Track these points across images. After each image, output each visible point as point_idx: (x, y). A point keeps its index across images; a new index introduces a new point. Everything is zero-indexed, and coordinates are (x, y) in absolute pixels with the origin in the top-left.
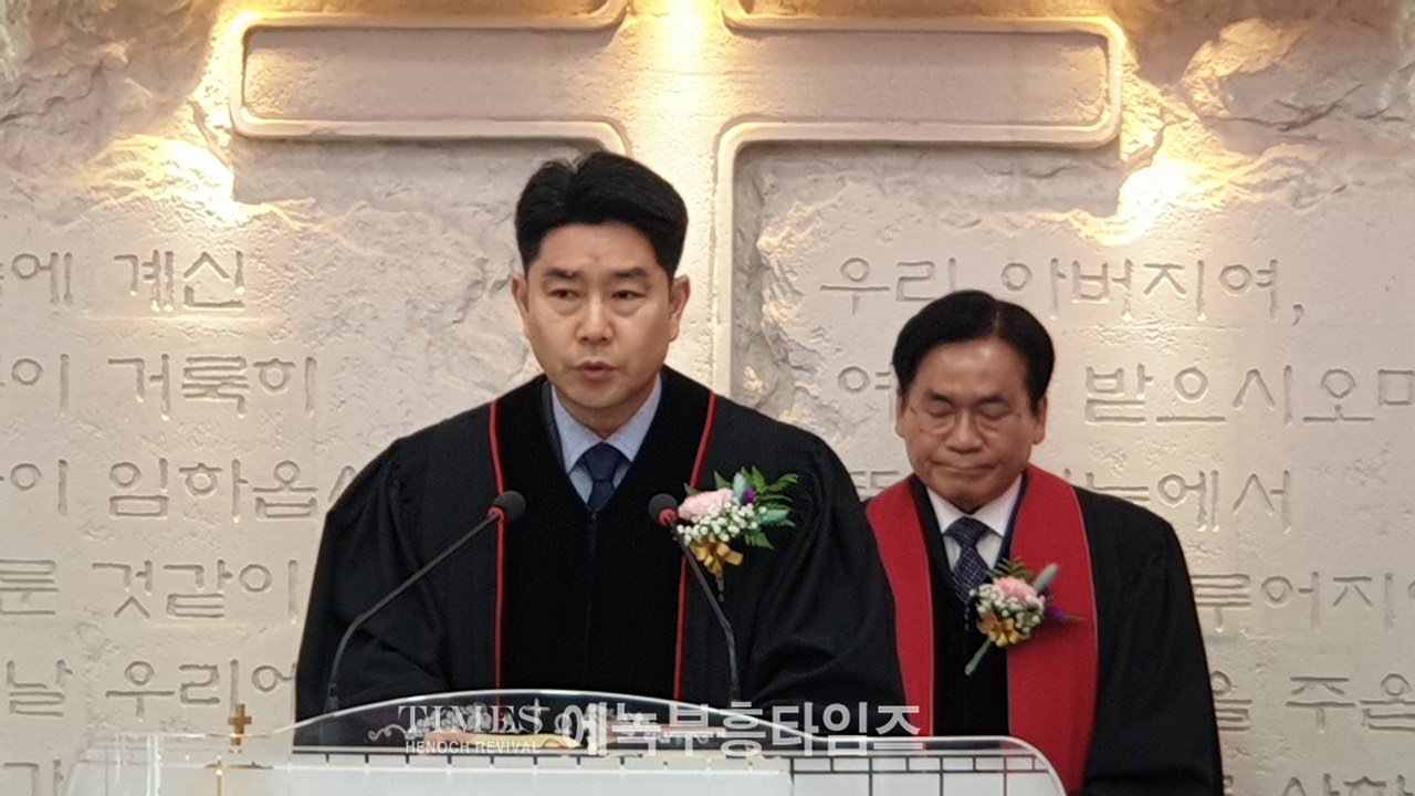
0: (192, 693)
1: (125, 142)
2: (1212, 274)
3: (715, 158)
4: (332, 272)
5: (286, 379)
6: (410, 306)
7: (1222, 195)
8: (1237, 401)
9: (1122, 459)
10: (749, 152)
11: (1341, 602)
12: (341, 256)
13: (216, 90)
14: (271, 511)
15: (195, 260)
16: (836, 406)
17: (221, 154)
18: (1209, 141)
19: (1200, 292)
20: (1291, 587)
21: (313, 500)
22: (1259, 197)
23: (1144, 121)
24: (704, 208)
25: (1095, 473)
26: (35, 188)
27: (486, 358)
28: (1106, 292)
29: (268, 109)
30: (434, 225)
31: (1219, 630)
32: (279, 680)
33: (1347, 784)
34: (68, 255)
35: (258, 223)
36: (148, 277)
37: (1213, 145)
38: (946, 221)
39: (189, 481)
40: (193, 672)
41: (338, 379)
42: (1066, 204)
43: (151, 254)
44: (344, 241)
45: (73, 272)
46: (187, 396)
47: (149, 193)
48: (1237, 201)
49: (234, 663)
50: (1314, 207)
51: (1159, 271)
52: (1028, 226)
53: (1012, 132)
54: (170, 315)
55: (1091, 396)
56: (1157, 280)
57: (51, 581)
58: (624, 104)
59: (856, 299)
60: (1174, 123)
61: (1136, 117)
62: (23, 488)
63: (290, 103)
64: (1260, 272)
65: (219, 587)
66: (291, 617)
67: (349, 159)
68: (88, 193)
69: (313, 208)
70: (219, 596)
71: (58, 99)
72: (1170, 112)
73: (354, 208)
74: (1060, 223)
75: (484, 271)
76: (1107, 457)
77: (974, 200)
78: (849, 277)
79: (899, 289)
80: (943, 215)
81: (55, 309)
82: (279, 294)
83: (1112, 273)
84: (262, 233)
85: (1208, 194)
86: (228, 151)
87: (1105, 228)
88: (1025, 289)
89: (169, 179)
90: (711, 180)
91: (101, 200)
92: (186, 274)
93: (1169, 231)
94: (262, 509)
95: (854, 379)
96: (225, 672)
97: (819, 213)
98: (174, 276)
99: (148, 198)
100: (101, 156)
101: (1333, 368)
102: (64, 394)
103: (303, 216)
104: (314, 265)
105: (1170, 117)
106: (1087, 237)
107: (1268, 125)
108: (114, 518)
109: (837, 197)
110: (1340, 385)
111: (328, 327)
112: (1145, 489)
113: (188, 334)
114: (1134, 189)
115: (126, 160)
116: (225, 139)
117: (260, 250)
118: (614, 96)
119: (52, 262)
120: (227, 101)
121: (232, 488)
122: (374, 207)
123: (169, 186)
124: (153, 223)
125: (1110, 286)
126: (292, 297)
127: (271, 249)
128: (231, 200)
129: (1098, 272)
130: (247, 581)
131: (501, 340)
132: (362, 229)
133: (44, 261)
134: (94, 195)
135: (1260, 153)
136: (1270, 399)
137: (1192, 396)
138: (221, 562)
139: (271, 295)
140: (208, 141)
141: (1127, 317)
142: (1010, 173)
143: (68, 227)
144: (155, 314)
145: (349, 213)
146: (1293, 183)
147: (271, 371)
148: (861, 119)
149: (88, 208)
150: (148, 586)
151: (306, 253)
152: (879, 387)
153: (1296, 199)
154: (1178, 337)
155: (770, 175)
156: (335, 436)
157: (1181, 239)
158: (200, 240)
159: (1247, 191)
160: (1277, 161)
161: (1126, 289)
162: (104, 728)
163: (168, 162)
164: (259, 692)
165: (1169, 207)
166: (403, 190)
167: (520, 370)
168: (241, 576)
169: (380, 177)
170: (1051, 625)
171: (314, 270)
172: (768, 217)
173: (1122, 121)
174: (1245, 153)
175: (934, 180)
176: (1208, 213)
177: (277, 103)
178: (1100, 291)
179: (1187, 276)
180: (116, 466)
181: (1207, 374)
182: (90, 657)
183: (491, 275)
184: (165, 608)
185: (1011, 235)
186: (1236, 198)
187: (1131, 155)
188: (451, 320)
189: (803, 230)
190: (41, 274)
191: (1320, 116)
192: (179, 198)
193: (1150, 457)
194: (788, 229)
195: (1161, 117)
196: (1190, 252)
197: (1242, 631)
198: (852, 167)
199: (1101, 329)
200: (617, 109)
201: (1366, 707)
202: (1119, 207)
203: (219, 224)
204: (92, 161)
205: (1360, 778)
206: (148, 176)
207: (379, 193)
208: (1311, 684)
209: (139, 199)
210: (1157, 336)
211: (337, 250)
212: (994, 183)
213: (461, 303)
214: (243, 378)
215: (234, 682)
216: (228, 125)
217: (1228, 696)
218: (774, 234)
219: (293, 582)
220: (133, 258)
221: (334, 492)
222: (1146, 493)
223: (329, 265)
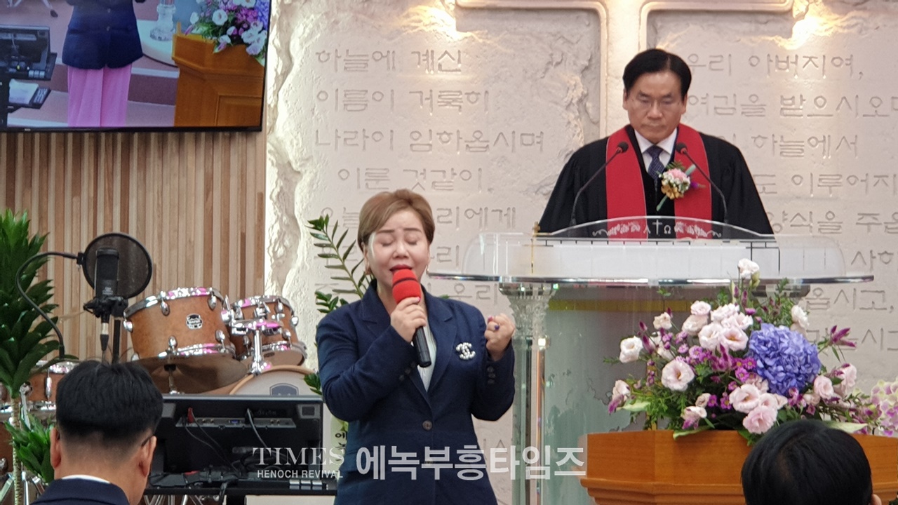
0: (442, 220)
1: (414, 8)
2: (828, 60)
3: (640, 15)
4: (495, 58)
5: (477, 99)
6: (524, 72)
7: (832, 30)
8: (838, 109)
9: (794, 130)
10: (653, 14)
11: (877, 185)
12: (498, 52)
14: (472, 149)
15: (443, 53)
17: (451, 13)
18: (826, 9)
19: (824, 68)
20: (858, 179)
21: (488, 146)
22: (846, 31)
23: (802, 2)
24: (635, 34)
25: (783, 136)
26: (380, 26)
27: (553, 91)
28: (788, 67)
30: (533, 41)
31: (831, 196)
32: (475, 214)
33: (879, 254)
34: (394, 52)
35: (466, 40)
36: (424, 60)
37: (827, 11)
38: (727, 40)
39: (440, 138)
40: (442, 212)
41: (496, 100)
42: (773, 34)
43: (426, 51)
44: (499, 47)
45: (395, 58)
46: (440, 106)
47: (424, 28)
48: (838, 33)
49: (458, 208)
50: (867, 35)
51: (808, 59)
52: (758, 42)
53: (753, 6)
54: (433, 75)
55: (782, 106)
56: (807, 63)
57: (387, 177)
60: (813, 3)
61: (799, 1)
62: (376, 141)
64: (847, 59)
65: (452, 178)
66: (479, 190)
67: (499, 15)
68: (401, 28)
69: (487, 34)
70: (450, 182)
73: (503, 34)
74: (771, 41)
75: (552, 58)
76: (788, 130)
77: (737, 32)
79: (710, 66)
80: (726, 38)
81: (389, 72)
82: (475, 67)
83: (790, 60)
84: (468, 43)
85: (826, 30)
86: (454, 12)
87: (787, 43)
88: (757, 66)
89: (431, 23)
90: (638, 23)
91: (406, 31)
92: (439, 59)
93: (812, 44)
94: (468, 149)
96: (454, 211)
97: (679, 37)
98: (434, 60)
99: (424, 30)
100: (405, 14)
101: (874, 96)
102: (392, 106)
103: (483, 37)
104: (488, 56)
105: (811, 1)
106: (781, 46)
107: (848, 4)
108: (411, 152)
109: (686, 31)
110: (876, 102)
111: (493, 79)
112: (803, 142)
113: (440, 82)
114: (798, 28)
115: (415, 16)
116: (452, 8)
117: (467, 50)
119: (387, 54)
121: (456, 141)
122: (510, 34)
123: (432, 26)
124: (426, 40)
125: (790, 65)
126: (479, 68)
127: (471, 50)
128: (455, 31)
129: (785, 59)
130: (463, 176)
132: (505, 42)
133: (384, 54)
134: (403, 29)
135: (846, 14)
136: (850, 108)
137: (821, 107)
138: (452, 169)
139: (471, 67)
140: (445, 8)
141: (796, 77)
142: (751, 22)
143: (393, 41)
144: (427, 74)
145: (501, 36)
146: (859, 26)
147: (471, 96)
149: (401, 33)
150: (425, 178)
151: (485, 51)
152: (701, 103)
153: (860, 32)
154: (815, 84)
155: (660, 23)
156: (496, 121)
157: (817, 47)
158: (444, 46)
159: (842, 29)
160: (853, 17)
161: (795, 66)
163: (431, 16)
164: (467, 219)
165: (812, 35)
167: (566, 96)
168: (460, 174)
169: (512, 23)
171: (488, 58)
172: (660, 38)
173: (794, 2)
174: (840, 14)
175: (722, 24)
176: (826, 37)
178: (786, 67)
179: (819, 61)
180: (412, 133)
181: (826, 98)
183: (555, 60)
184: (431, 187)
185: (752, 45)
186: (837, 31)
187: (796, 15)
188: (540, 77)
189: (673, 43)
190: (383, 59)
191: (868, 0)
192: (436, 30)
193: (805, 130)
194: (667, 42)
195: (808, 0)
196: (820, 52)
197: (839, 196)
198: (691, 20)
199: (786, 81)
201: (886, 225)
202: (793, 35)
203: (451, 40)
204: (401, 15)
205: (884, 251)
206: (424, 21)
207: (512, 29)
208: (865, 216)
209: (421, 30)
210: (808, 84)
211: (497, 50)
212: (744, 26)
213: (543, 70)
214: (461, 99)
215: (458, 215)
216: (454, 3)
217: (834, 220)
218: (662, 45)
219: (480, 177)
220: (419, 53)
221: (495, 143)
222: (803, 144)
223: (493, 56)
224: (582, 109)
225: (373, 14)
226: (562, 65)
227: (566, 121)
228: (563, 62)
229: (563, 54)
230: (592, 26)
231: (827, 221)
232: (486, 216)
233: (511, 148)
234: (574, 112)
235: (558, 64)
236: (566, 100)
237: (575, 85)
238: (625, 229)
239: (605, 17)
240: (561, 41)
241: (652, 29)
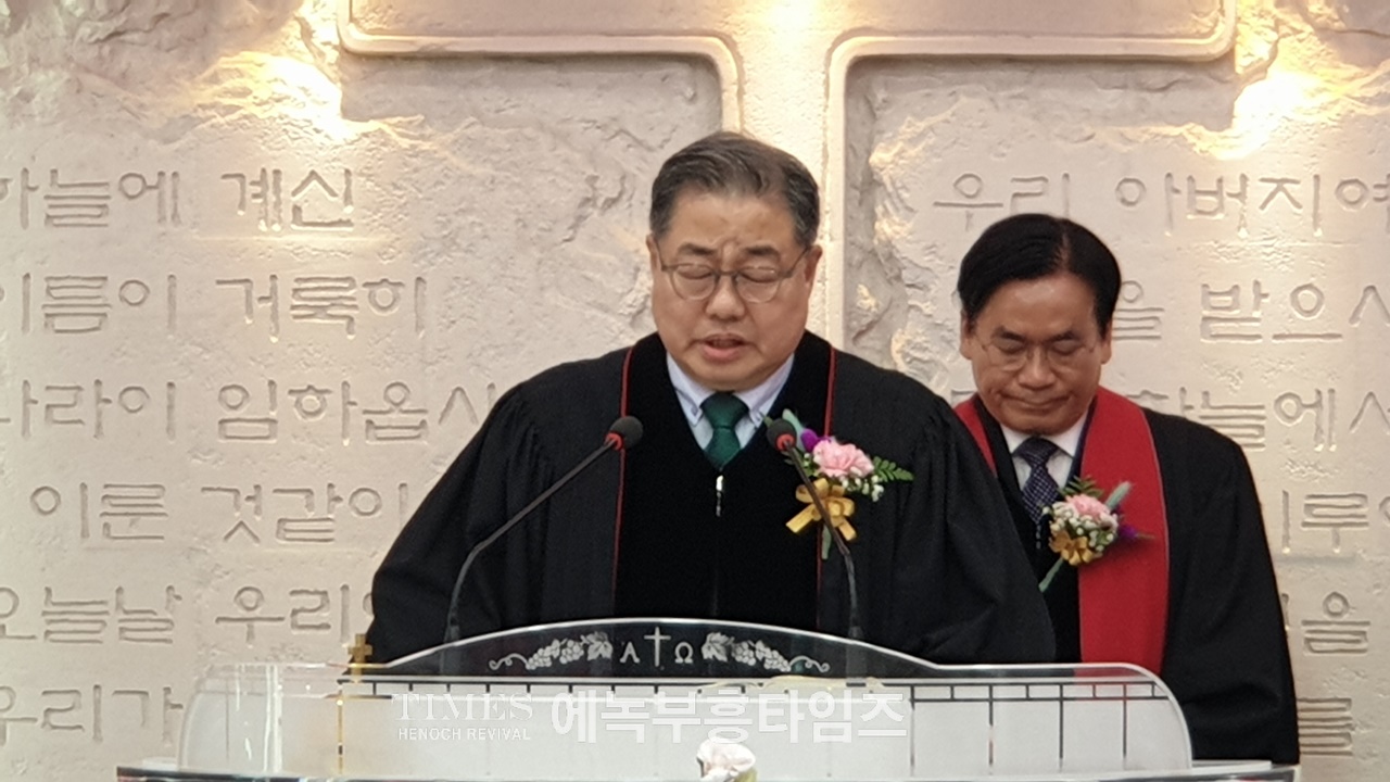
0: (302, 618)
1: (232, 59)
2: (1328, 189)
3: (826, 72)
4: (441, 190)
5: (396, 298)
6: (520, 225)
7: (1338, 108)
8: (1354, 318)
9: (1238, 377)
10: (862, 67)
12: (450, 174)
13: (323, 6)
14: (381, 433)
15: (303, 178)
16: (951, 324)
17: (329, 70)
18: (1323, 53)
19: (1316, 207)
21: (423, 423)
22: (1374, 110)
23: (1258, 33)
24: (816, 124)
25: (1211, 392)
26: (142, 106)
27: (598, 277)
28: (1221, 208)
29: (375, 26)
30: (545, 142)
31: (1337, 551)
35: (367, 141)
36: (256, 196)
37: (1329, 58)
38: (1058, 136)
39: (298, 403)
40: (304, 597)
41: (447, 300)
42: (1179, 119)
43: (259, 172)
44: (454, 160)
45: (181, 192)
46: (296, 317)
47: (256, 111)
48: (1353, 115)
49: (345, 588)
51: (1274, 186)
52: (1142, 140)
53: (1126, 46)
54: (278, 234)
55: (1206, 313)
56: (1272, 195)
57: (160, 506)
58: (735, 18)
59: (969, 216)
60: (1289, 35)
61: (1252, 28)
62: (131, 411)
63: (397, 20)
64: (1378, 186)
65: (330, 512)
67: (458, 75)
68: (195, 111)
70: (329, 519)
71: (164, 16)
72: (1285, 24)
73: (464, 124)
74: (1173, 137)
75: (594, 189)
76: (1222, 375)
77: (1088, 115)
78: (963, 193)
79: (1014, 205)
80: (1056, 130)
81: (161, 229)
82: (389, 213)
83: (1227, 189)
84: (370, 150)
85: (1324, 108)
86: (336, 68)
87: (1220, 142)
88: (1138, 205)
89: (276, 96)
90: (822, 95)
91: (209, 118)
92: (294, 193)
93: (1285, 145)
94: (372, 432)
96: (335, 597)
97: (931, 128)
98: (282, 195)
99: (255, 116)
100: (208, 73)
102: (172, 317)
103: (412, 133)
104: (424, 184)
105: (1284, 30)
106: (1201, 151)
107: (1383, 37)
108: (222, 441)
109: (949, 112)
111: (436, 246)
112: (1261, 407)
113: (297, 255)
114: (1248, 102)
115: (233, 78)
116: (333, 55)
117: (367, 168)
118: (725, 10)
119: (159, 181)
120: (335, 17)
121: (341, 410)
122: (483, 124)
123: (276, 104)
124: (260, 141)
125: (1225, 202)
126: (400, 216)
127: (380, 167)
128: (339, 118)
129: (1214, 187)
130: (357, 505)
131: (612, 258)
132: (471, 146)
133: (152, 180)
134: (201, 113)
135: (1375, 65)
137: (1309, 313)
138: (330, 485)
139: (380, 214)
140: (315, 57)
141: (1243, 233)
142: (1124, 87)
143: (177, 145)
144: (264, 234)
145: (458, 130)
147: (380, 291)
148: (974, 33)
149: (195, 126)
150: (258, 511)
151: (416, 170)
154: (1293, 252)
155: (883, 90)
156: (445, 357)
157: (1297, 153)
158: (308, 159)
159: (1363, 105)
161: (1240, 204)
162: (214, 654)
163: (276, 80)
165: (1285, 120)
166: (513, 107)
167: (632, 289)
168: (351, 500)
169: (489, 94)
170: (1124, 544)
171: (423, 188)
172: (881, 132)
173: (1236, 33)
174: (1359, 65)
175: (1047, 94)
176: (1323, 126)
177: (385, 19)
178: (1216, 206)
179: (1303, 191)
180: (224, 389)
181: (1323, 290)
182: (200, 583)
183: (601, 192)
184: (274, 532)
185: (1125, 149)
186: (1352, 111)
187: (1245, 68)
188: (560, 240)
189: (915, 146)
190: (148, 193)
192: (286, 116)
193: (1266, 375)
194: (900, 145)
195: (1276, 29)
196: (1306, 166)
197: (1360, 551)
198: (965, 82)
199: (1216, 246)
200: (727, 23)
202: (1234, 120)
203: (327, 142)
204: (200, 78)
206: (255, 94)
207: (488, 110)
209: (246, 117)
210: (1273, 252)
211: (446, 168)
212: (1108, 97)
213: (571, 221)
214: (352, 299)
215: (345, 608)
216: (336, 42)
217: (1345, 617)
218: (887, 150)
219: (403, 505)
220: (240, 176)
221: (444, 414)
222: (1262, 412)
223: (438, 183)
225: (124, 75)
226: (623, 205)
228: (625, 197)
229: (623, 178)
230: (701, 104)
231: (1327, 618)
235: (611, 202)
236: (629, 299)
238: (573, 652)
239: (735, 76)
240: (620, 142)
241: (863, 107)
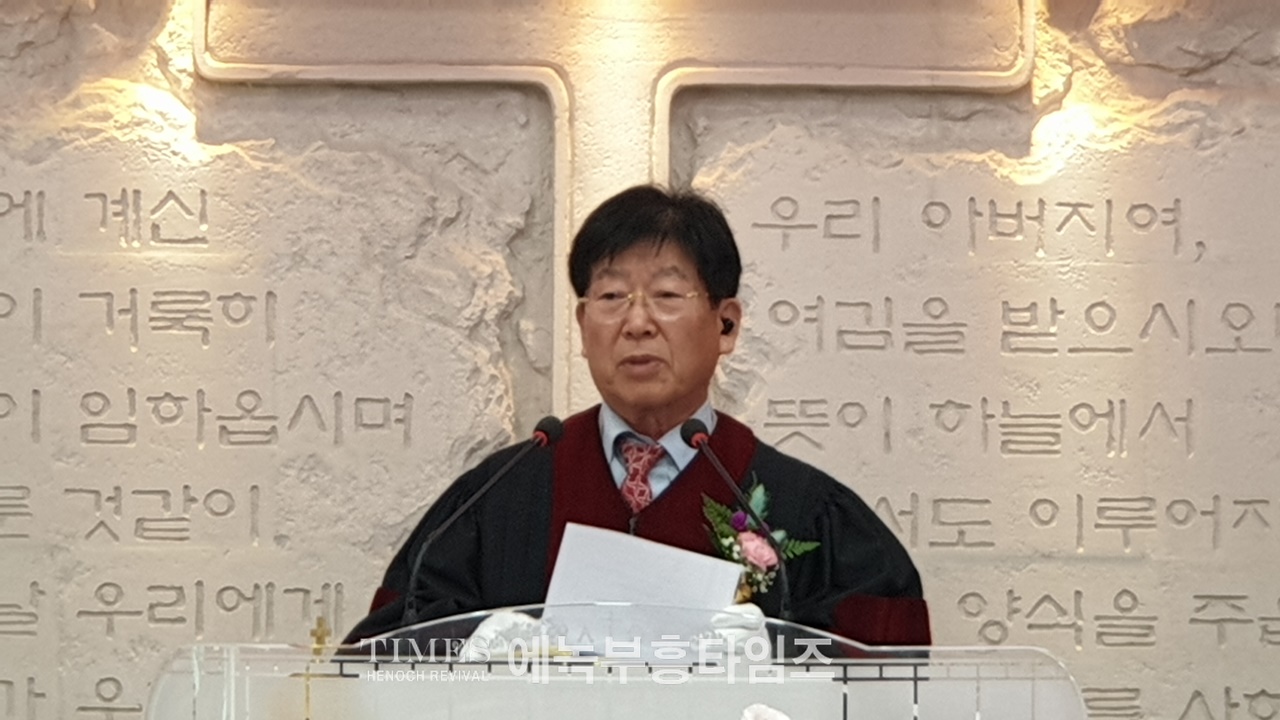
0: (160, 612)
1: (92, 85)
2: (1120, 213)
3: (652, 101)
4: (292, 209)
5: (248, 311)
6: (365, 242)
7: (1128, 137)
8: (1144, 333)
9: (1035, 388)
10: (685, 96)
11: (1242, 524)
12: (301, 194)
13: (179, 35)
14: (234, 438)
15: (162, 198)
16: (767, 338)
17: (183, 96)
18: (1114, 86)
19: (1109, 230)
20: (1195, 510)
21: (274, 428)
22: (1163, 139)
23: (1054, 66)
24: (642, 149)
25: (1010, 402)
26: (8, 129)
27: (437, 291)
29: (229, 54)
30: (388, 165)
31: (1128, 551)
32: (242, 600)
33: (1246, 696)
34: (41, 194)
35: (221, 164)
36: (116, 214)
37: (1118, 90)
38: (870, 161)
39: (156, 410)
40: (161, 593)
41: (297, 313)
42: (982, 146)
43: (120, 192)
44: (303, 181)
45: (46, 209)
46: (154, 328)
47: (118, 134)
48: (1143, 143)
49: (199, 584)
50: (1216, 148)
51: (1070, 209)
52: (947, 167)
53: (932, 78)
54: (138, 251)
55: (1006, 328)
56: (1068, 219)
57: (25, 506)
58: (567, 49)
59: (786, 236)
60: (1082, 68)
61: (1047, 63)
63: (251, 48)
64: (1165, 210)
65: (185, 511)
66: (253, 540)
67: (305, 101)
68: (59, 134)
70: (183, 519)
71: (29, 44)
72: (1078, 58)
73: (312, 148)
74: (977, 163)
75: (434, 209)
76: (1021, 386)
77: (896, 142)
78: (779, 215)
79: (827, 226)
80: (867, 156)
81: (29, 245)
82: (242, 231)
83: (1026, 212)
84: (225, 171)
85: (1116, 136)
86: (191, 94)
87: (1019, 168)
88: (944, 227)
89: (135, 120)
90: (648, 122)
91: (72, 141)
92: (153, 212)
93: (1080, 171)
94: (225, 437)
95: (784, 313)
96: (191, 592)
97: (750, 153)
98: (142, 214)
99: (116, 139)
100: (70, 98)
101: (1232, 302)
102: (38, 326)
103: (263, 156)
104: (275, 203)
105: (1077, 63)
106: (1002, 176)
107: (1171, 70)
108: (84, 445)
109: (768, 138)
110: (1238, 316)
111: (287, 262)
112: (1058, 416)
113: (155, 270)
114: (1046, 132)
115: (95, 103)
116: (187, 82)
117: (223, 189)
118: (557, 42)
119: (25, 201)
120: (190, 46)
121: (196, 417)
122: (331, 147)
123: (136, 128)
124: (122, 163)
125: (1024, 224)
126: (253, 233)
127: (234, 187)
128: (195, 142)
129: (1014, 211)
130: (212, 505)
131: (453, 276)
132: (318, 168)
133: (19, 198)
134: (64, 135)
135: (1163, 97)
137: (1102, 328)
138: (186, 487)
139: (234, 232)
140: (170, 84)
141: (1041, 254)
142: (928, 116)
143: (42, 166)
144: (125, 250)
145: (307, 153)
146: (1196, 126)
147: (234, 304)
148: (789, 65)
149: (59, 148)
150: (117, 510)
151: (267, 191)
152: (807, 320)
153: (1198, 142)
154: (1087, 272)
155: (702, 119)
156: (294, 367)
157: (1090, 178)
158: (166, 179)
159: (1153, 134)
160: (1179, 105)
161: (1038, 227)
162: (75, 646)
163: (135, 105)
164: (222, 611)
165: (1079, 148)
166: (357, 131)
167: (470, 303)
168: (205, 502)
169: (336, 119)
171: (275, 208)
172: (703, 157)
173: (1034, 67)
174: (1147, 97)
175: (856, 123)
176: (1115, 154)
177: (238, 48)
178: (1015, 228)
179: (1093, 214)
180: (87, 395)
181: (1115, 307)
182: (61, 579)
183: (441, 212)
184: (133, 531)
185: (931, 174)
186: (1142, 140)
187: (1041, 99)
188: (403, 256)
189: (735, 171)
190: (15, 212)
191: (1219, 62)
192: (146, 139)
193: (1062, 387)
194: (720, 170)
195: (1069, 63)
196: (1099, 191)
197: (1148, 551)
198: (782, 111)
199: (1015, 265)
200: (559, 54)
201: (1263, 623)
202: (1032, 148)
203: (184, 164)
204: (61, 102)
205: (1258, 690)
206: (116, 117)
207: (334, 134)
208: (1214, 602)
209: (108, 140)
210: (1069, 271)
211: (296, 189)
212: (913, 126)
213: (413, 239)
214: (207, 311)
215: (200, 602)
216: (191, 69)
217: (1135, 613)
218: (708, 174)
219: (255, 507)
220: (103, 196)
221: (293, 421)
222: (1057, 421)
223: (288, 202)
224: (509, 337)
226: (460, 225)
227: (469, 366)
228: (462, 217)
229: (461, 199)
230: (533, 129)
231: (1118, 613)
232: (270, 604)
233: (330, 435)
234: (488, 345)
235: (449, 222)
236: (467, 313)
237: (491, 277)
239: (566, 102)
240: (456, 165)
241: (684, 136)
